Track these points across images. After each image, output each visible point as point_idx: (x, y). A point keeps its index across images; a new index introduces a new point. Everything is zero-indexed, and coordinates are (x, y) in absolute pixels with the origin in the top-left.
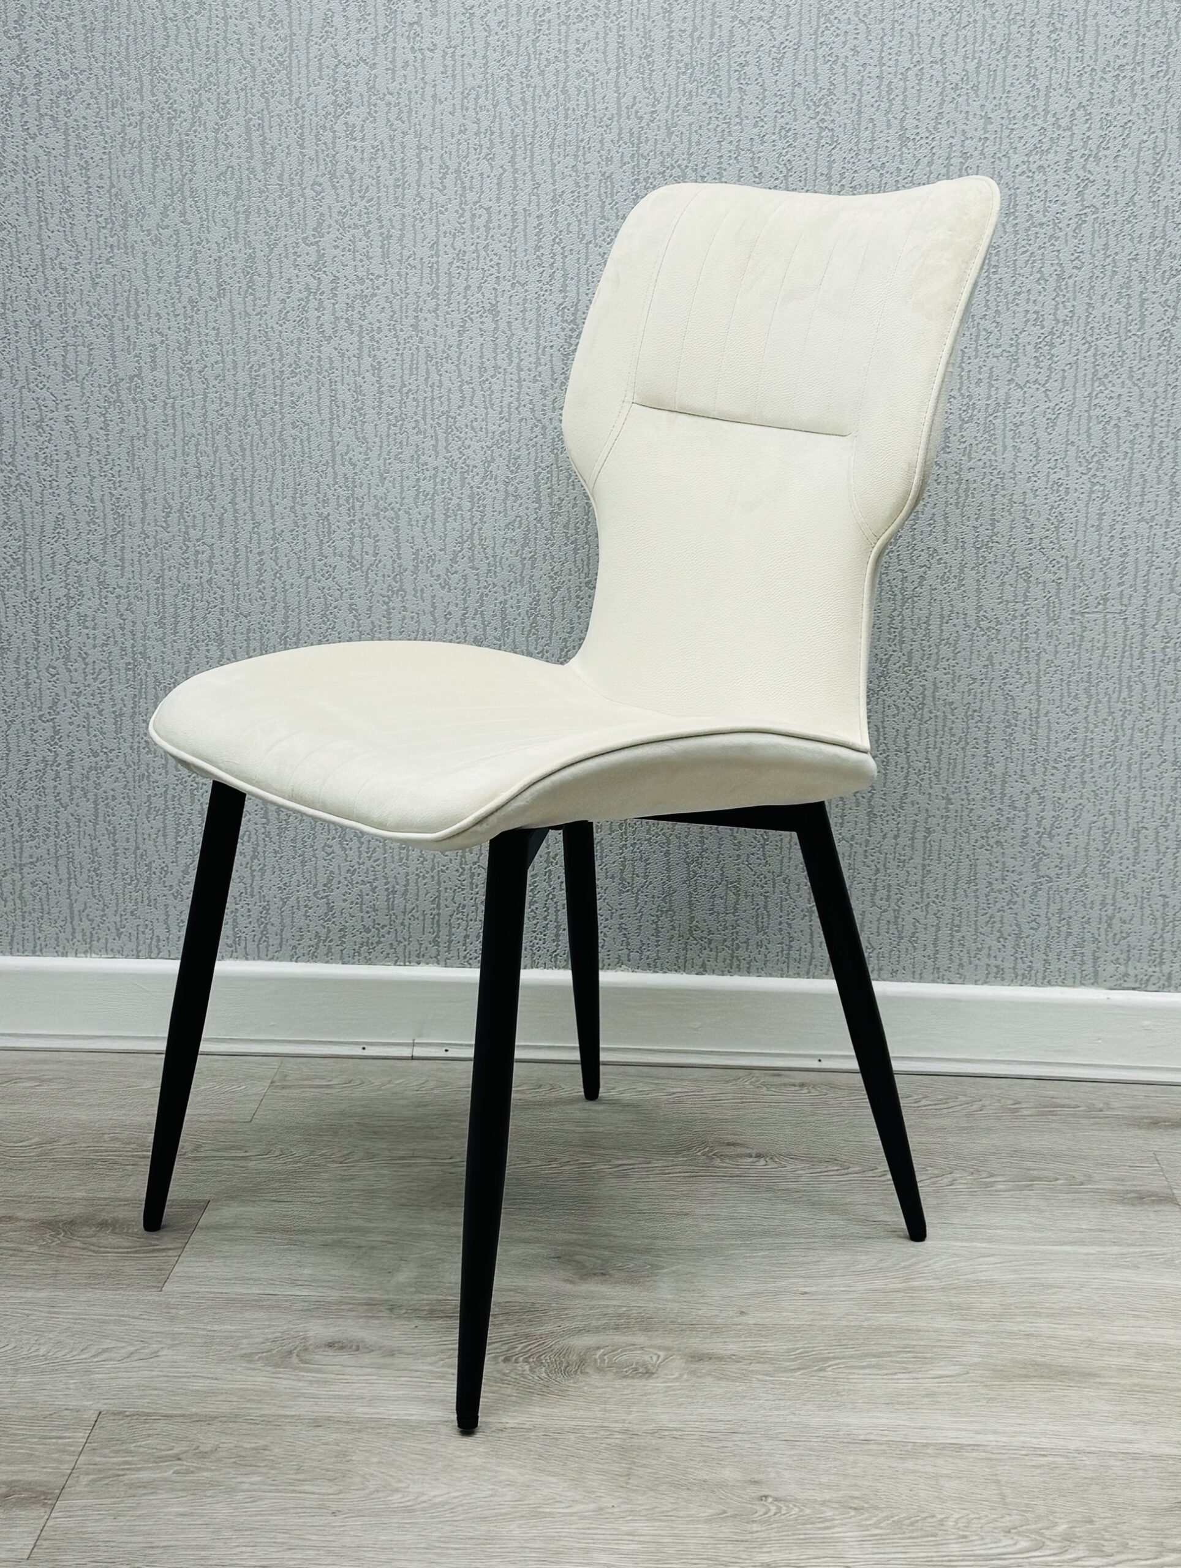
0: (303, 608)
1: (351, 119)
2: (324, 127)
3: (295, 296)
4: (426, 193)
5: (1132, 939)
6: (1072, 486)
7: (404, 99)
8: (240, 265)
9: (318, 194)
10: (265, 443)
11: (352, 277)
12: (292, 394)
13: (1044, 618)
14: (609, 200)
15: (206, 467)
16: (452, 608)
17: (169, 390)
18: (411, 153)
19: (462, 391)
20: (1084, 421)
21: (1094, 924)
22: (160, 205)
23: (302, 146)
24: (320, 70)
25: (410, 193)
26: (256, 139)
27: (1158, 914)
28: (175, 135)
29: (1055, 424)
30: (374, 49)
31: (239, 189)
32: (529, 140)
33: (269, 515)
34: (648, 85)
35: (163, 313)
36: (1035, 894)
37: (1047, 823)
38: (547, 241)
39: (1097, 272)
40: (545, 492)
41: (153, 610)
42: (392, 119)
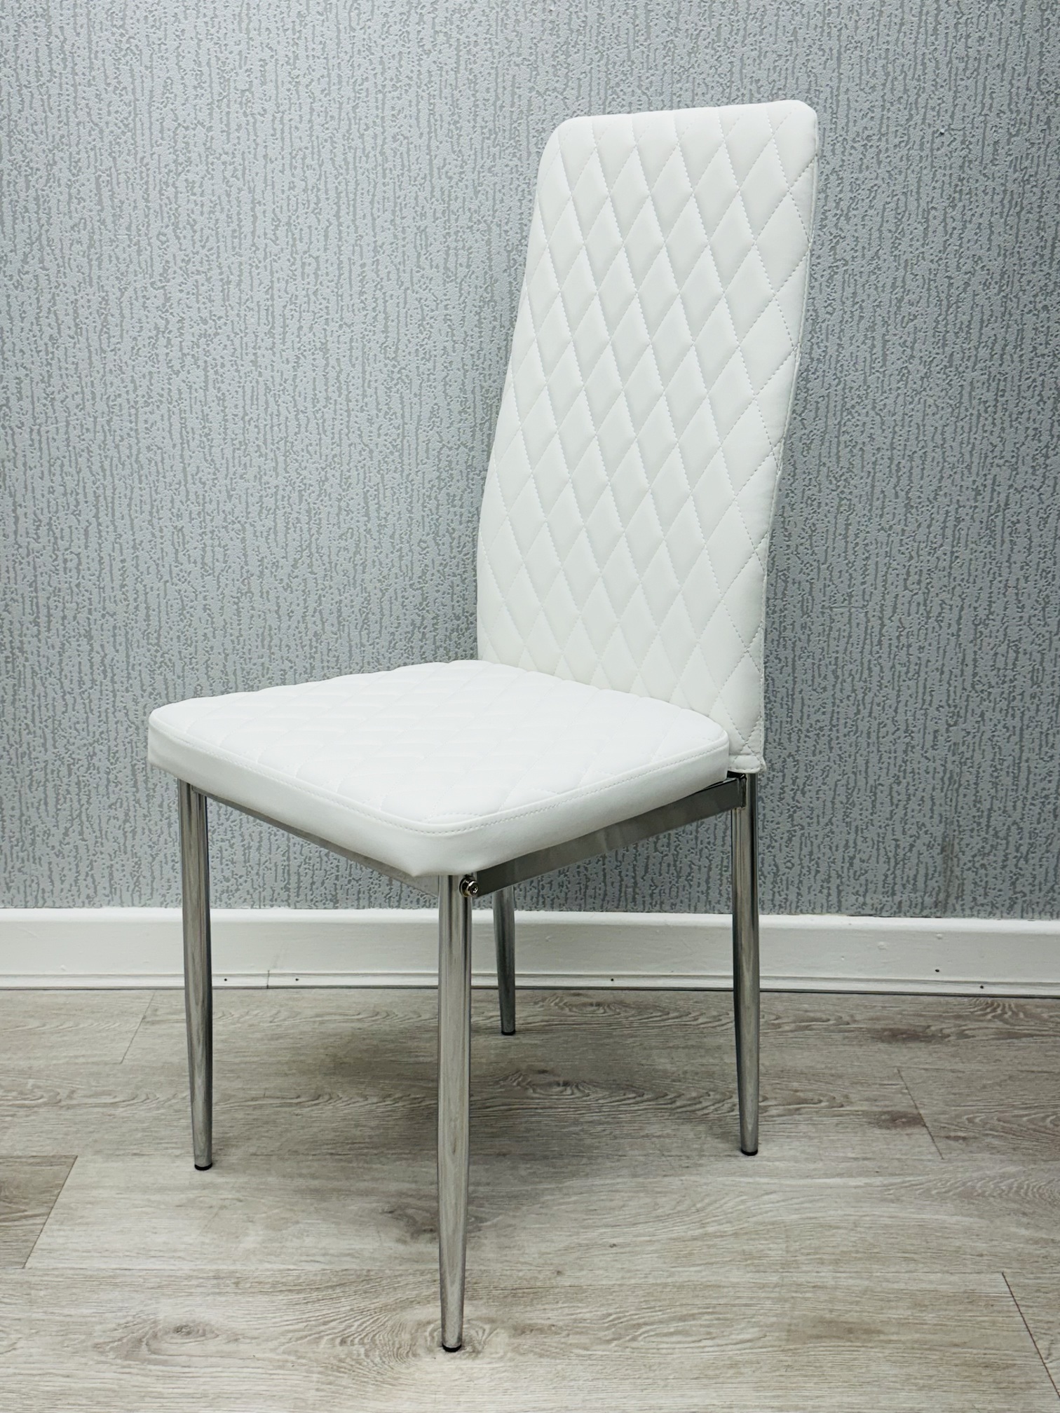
0: (163, 608)
1: (191, 177)
2: (166, 183)
3: (145, 334)
4: (261, 242)
5: (869, 876)
6: (823, 502)
7: (238, 159)
8: (95, 307)
9: (163, 243)
10: (123, 465)
11: (196, 318)
12: (146, 422)
13: (799, 612)
14: (423, 252)
15: (71, 485)
16: (294, 607)
17: (35, 418)
18: (246, 208)
19: (297, 420)
20: (834, 445)
21: (839, 863)
22: (20, 253)
23: (147, 201)
24: (162, 131)
25: (247, 243)
26: (106, 193)
27: (891, 855)
28: (32, 192)
29: (809, 448)
30: (210, 114)
31: (91, 239)
32: (351, 196)
33: (128, 526)
34: (456, 149)
35: (26, 349)
36: (790, 840)
37: (800, 782)
38: (369, 287)
39: (847, 317)
40: (373, 507)
41: (28, 610)
42: (228, 174)
